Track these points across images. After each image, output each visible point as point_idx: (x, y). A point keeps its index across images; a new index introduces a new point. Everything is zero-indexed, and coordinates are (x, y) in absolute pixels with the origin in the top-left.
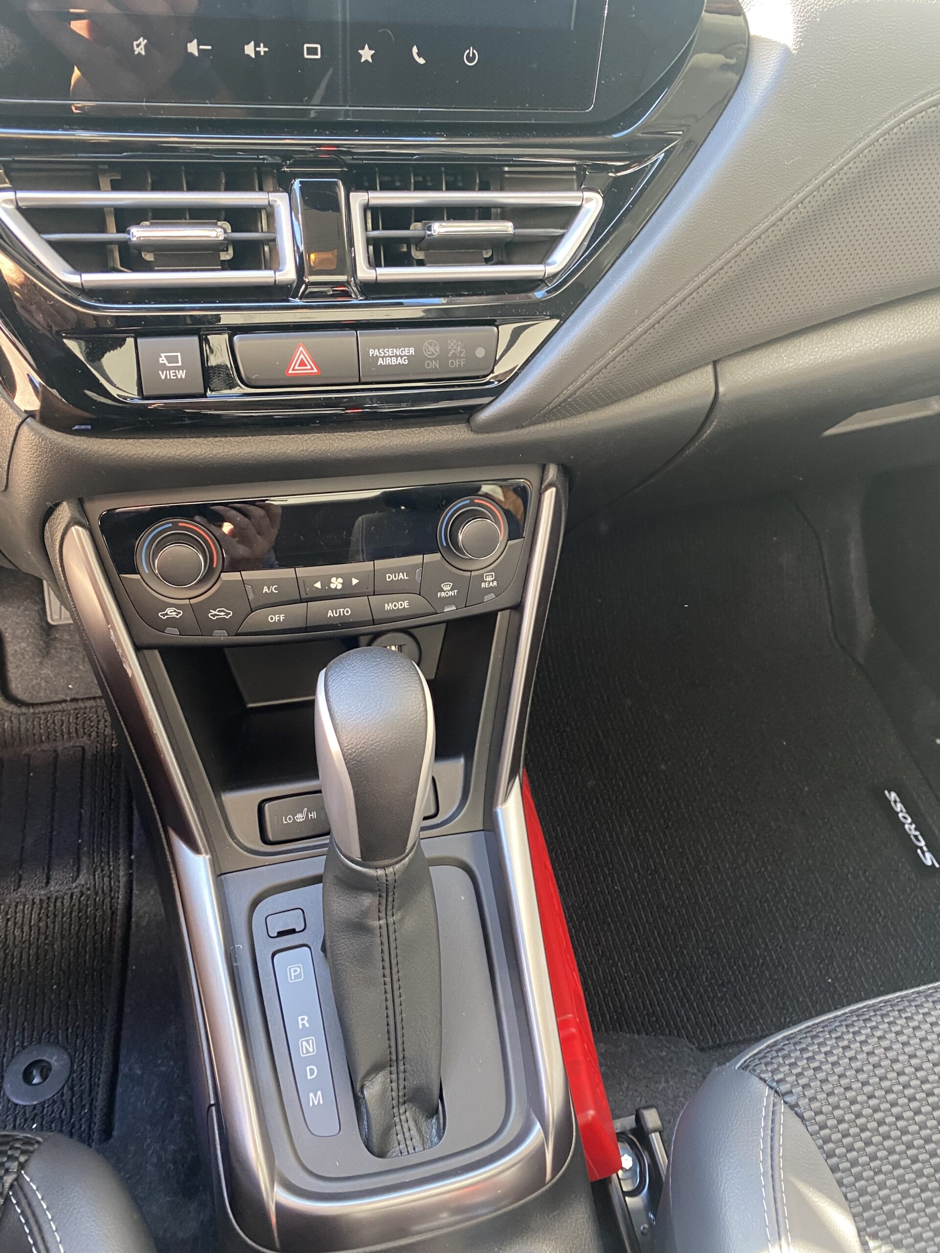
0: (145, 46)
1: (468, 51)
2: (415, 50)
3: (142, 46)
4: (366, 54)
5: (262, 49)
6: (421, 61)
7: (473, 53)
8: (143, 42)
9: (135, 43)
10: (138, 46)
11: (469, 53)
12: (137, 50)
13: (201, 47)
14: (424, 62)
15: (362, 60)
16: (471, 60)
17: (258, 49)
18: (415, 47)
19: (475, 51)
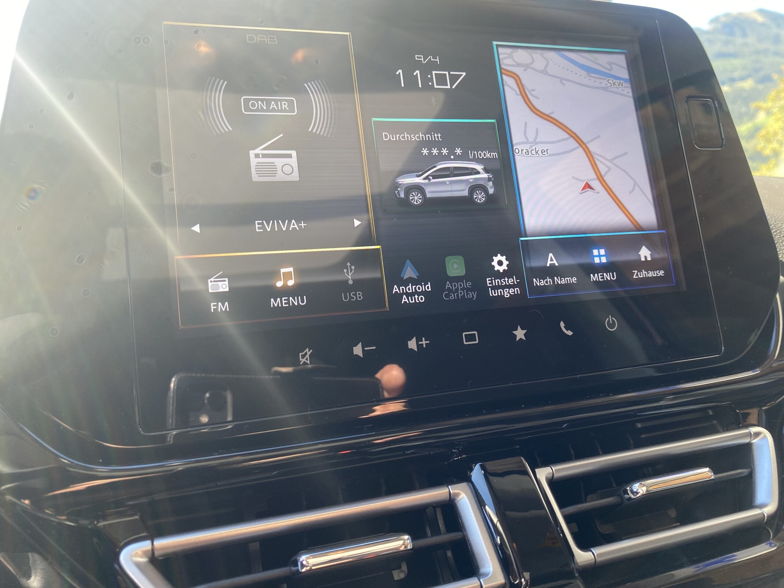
0: (310, 355)
1: (608, 319)
2: (562, 325)
3: (308, 356)
4: (520, 334)
5: (424, 342)
6: (570, 333)
7: (613, 320)
8: (308, 352)
9: (300, 354)
10: (303, 356)
11: (609, 320)
12: (303, 360)
13: (366, 349)
14: (572, 333)
15: (517, 339)
16: (612, 325)
17: (420, 343)
18: (562, 321)
19: (613, 318)
